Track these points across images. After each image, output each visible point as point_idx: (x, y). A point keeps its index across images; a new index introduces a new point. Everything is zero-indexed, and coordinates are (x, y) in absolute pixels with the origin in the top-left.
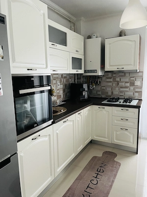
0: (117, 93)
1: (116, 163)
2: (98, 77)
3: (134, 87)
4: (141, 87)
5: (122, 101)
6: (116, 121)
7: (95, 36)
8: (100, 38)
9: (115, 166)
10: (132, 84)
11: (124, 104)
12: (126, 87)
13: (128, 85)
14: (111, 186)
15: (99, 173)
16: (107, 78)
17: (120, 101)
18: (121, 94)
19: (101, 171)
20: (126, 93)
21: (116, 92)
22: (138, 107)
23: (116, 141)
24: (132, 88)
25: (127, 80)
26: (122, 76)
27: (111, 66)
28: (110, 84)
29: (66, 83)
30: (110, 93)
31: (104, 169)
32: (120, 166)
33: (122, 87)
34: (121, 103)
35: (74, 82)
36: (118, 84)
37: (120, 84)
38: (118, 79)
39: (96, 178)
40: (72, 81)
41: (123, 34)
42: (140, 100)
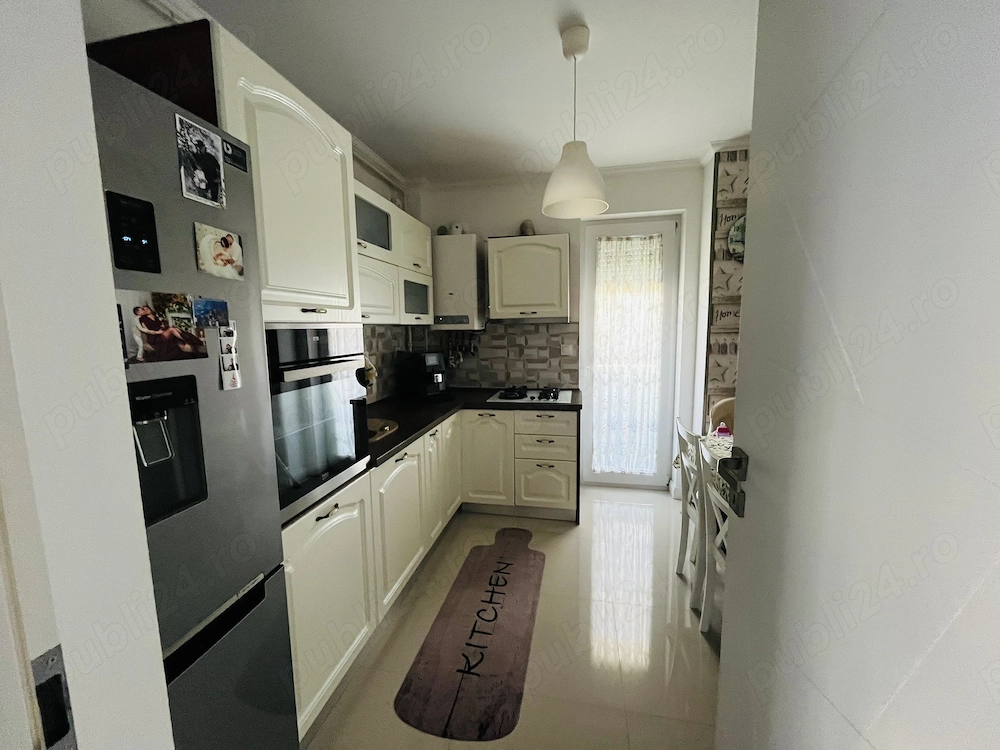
0: (520, 375)
1: (532, 556)
2: (472, 334)
3: (558, 360)
4: (576, 359)
5: (536, 395)
6: (524, 448)
7: (459, 230)
8: (474, 236)
9: (532, 563)
10: (556, 352)
11: (542, 401)
12: (544, 361)
13: (545, 354)
14: (532, 616)
15: (497, 589)
16: (495, 338)
17: (530, 394)
18: (530, 378)
19: (501, 582)
20: (543, 375)
21: (517, 374)
22: (576, 408)
23: (527, 500)
24: (555, 362)
25: (543, 343)
26: (530, 332)
27: (506, 306)
28: (502, 353)
29: (385, 351)
30: (502, 377)
31: (506, 576)
32: (544, 559)
33: (530, 361)
34: (536, 400)
35: (404, 349)
36: (521, 353)
37: (526, 351)
38: (521, 341)
39: (490, 602)
40: (399, 346)
41: (530, 231)
42: (576, 391)
